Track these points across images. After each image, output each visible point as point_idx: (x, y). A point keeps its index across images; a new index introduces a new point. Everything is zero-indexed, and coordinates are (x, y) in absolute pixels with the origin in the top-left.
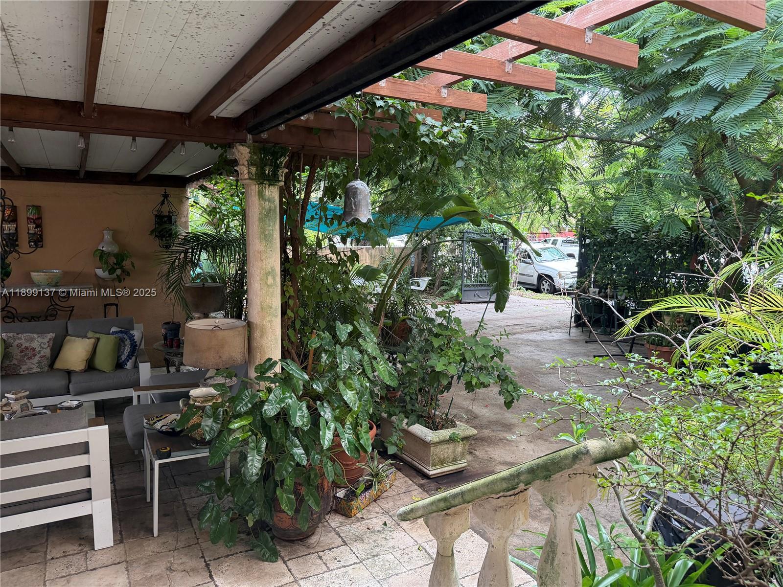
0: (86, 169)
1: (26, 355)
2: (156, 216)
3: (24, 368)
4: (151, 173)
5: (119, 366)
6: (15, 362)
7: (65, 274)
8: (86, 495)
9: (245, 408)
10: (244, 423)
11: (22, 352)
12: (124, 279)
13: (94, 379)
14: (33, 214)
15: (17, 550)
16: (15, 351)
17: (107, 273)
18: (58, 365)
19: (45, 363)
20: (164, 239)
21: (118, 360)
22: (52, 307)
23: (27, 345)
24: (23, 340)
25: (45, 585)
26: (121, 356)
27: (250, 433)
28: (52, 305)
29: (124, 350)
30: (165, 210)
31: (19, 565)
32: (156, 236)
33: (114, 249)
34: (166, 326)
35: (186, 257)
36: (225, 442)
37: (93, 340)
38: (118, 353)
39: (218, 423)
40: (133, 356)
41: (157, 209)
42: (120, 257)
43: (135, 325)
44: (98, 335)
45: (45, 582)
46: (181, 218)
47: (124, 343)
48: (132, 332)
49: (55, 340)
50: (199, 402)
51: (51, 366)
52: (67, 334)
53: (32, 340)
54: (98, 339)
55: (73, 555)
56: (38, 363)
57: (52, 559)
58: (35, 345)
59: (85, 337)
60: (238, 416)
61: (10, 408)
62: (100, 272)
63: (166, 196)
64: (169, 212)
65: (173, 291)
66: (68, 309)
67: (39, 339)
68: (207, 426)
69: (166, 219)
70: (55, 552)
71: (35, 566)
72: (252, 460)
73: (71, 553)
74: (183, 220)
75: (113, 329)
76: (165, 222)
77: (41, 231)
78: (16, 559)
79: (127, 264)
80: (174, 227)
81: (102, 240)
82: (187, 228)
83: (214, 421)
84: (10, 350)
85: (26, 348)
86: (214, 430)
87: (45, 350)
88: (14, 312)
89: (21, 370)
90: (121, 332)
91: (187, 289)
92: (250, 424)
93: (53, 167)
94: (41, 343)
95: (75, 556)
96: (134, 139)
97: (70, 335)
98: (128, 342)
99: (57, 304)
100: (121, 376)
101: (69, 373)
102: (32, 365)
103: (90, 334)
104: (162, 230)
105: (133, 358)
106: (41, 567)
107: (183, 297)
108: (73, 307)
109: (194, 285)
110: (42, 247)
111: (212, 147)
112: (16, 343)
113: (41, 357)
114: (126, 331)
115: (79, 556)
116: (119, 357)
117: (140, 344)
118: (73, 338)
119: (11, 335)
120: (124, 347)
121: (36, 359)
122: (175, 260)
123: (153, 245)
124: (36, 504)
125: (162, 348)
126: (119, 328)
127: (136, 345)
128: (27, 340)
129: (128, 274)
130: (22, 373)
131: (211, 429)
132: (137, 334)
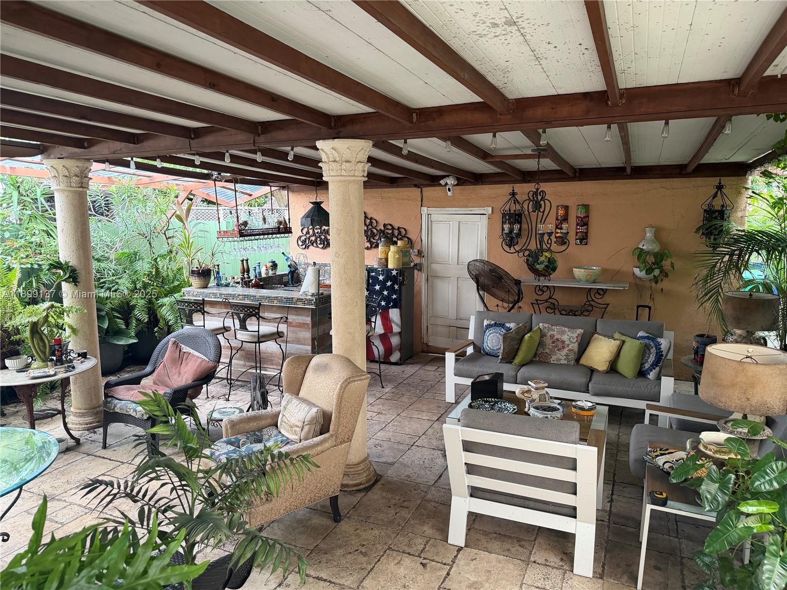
0: (632, 165)
1: (556, 346)
2: (705, 211)
3: (554, 357)
4: (702, 162)
5: (642, 374)
6: (547, 351)
7: (604, 271)
8: (571, 512)
9: (768, 487)
10: (765, 509)
11: (553, 343)
12: (662, 280)
13: (613, 383)
14: (581, 213)
15: (510, 537)
16: (548, 341)
17: (644, 272)
18: (583, 361)
19: (572, 356)
20: (712, 237)
21: (641, 368)
22: (588, 303)
23: (559, 337)
24: (555, 331)
25: (521, 587)
26: (644, 363)
27: (772, 527)
28: (588, 301)
29: (649, 357)
30: (717, 204)
31: (507, 553)
32: (703, 234)
33: (654, 247)
34: (699, 339)
35: (730, 260)
36: (730, 526)
37: (618, 342)
38: (642, 360)
39: (725, 494)
40: (657, 366)
41: (708, 202)
42: (659, 257)
43: (665, 333)
44: (624, 338)
45: (522, 584)
46: (736, 212)
47: (649, 350)
48: (659, 340)
49: (583, 336)
50: (710, 450)
51: (578, 360)
52: (595, 331)
53: (563, 333)
54: (623, 342)
55: (553, 568)
56: (566, 355)
57: (535, 562)
58: (565, 338)
59: (612, 338)
60: (757, 496)
61: (530, 396)
62: (637, 271)
63: (720, 187)
64: (723, 206)
65: (709, 299)
66: (603, 306)
67: (569, 333)
68: (709, 492)
69: (717, 214)
70: (538, 556)
71: (519, 562)
72: (772, 571)
73: (552, 564)
74: (740, 214)
75: (641, 334)
76: (716, 218)
77: (587, 229)
78: (507, 546)
79: (666, 264)
80: (725, 224)
81: (644, 238)
82: (743, 224)
83: (720, 489)
84: (544, 339)
85: (558, 340)
86: (718, 501)
87: (573, 345)
88: (556, 303)
89: (551, 359)
90: (648, 338)
91: (729, 299)
92: (774, 513)
93: (603, 166)
94: (570, 337)
95: (554, 570)
96: (667, 123)
97: (598, 333)
98: (653, 350)
99: (593, 301)
100: (641, 385)
101: (592, 371)
102: (560, 357)
103: (617, 335)
104: (711, 227)
105: (657, 369)
106: (523, 565)
107: (719, 310)
108: (608, 304)
109: (736, 294)
110: (586, 244)
111: (777, 119)
112: (549, 334)
113: (569, 350)
114: (654, 337)
115: (557, 572)
116: (642, 364)
117: (667, 355)
118: (600, 337)
119: (546, 325)
120: (649, 355)
121: (565, 351)
122: (717, 263)
123: (697, 244)
124: (527, 502)
125: (690, 364)
126: (647, 333)
127: (662, 355)
128: (559, 332)
129: (666, 275)
130: (552, 362)
131: (715, 498)
132: (664, 343)
